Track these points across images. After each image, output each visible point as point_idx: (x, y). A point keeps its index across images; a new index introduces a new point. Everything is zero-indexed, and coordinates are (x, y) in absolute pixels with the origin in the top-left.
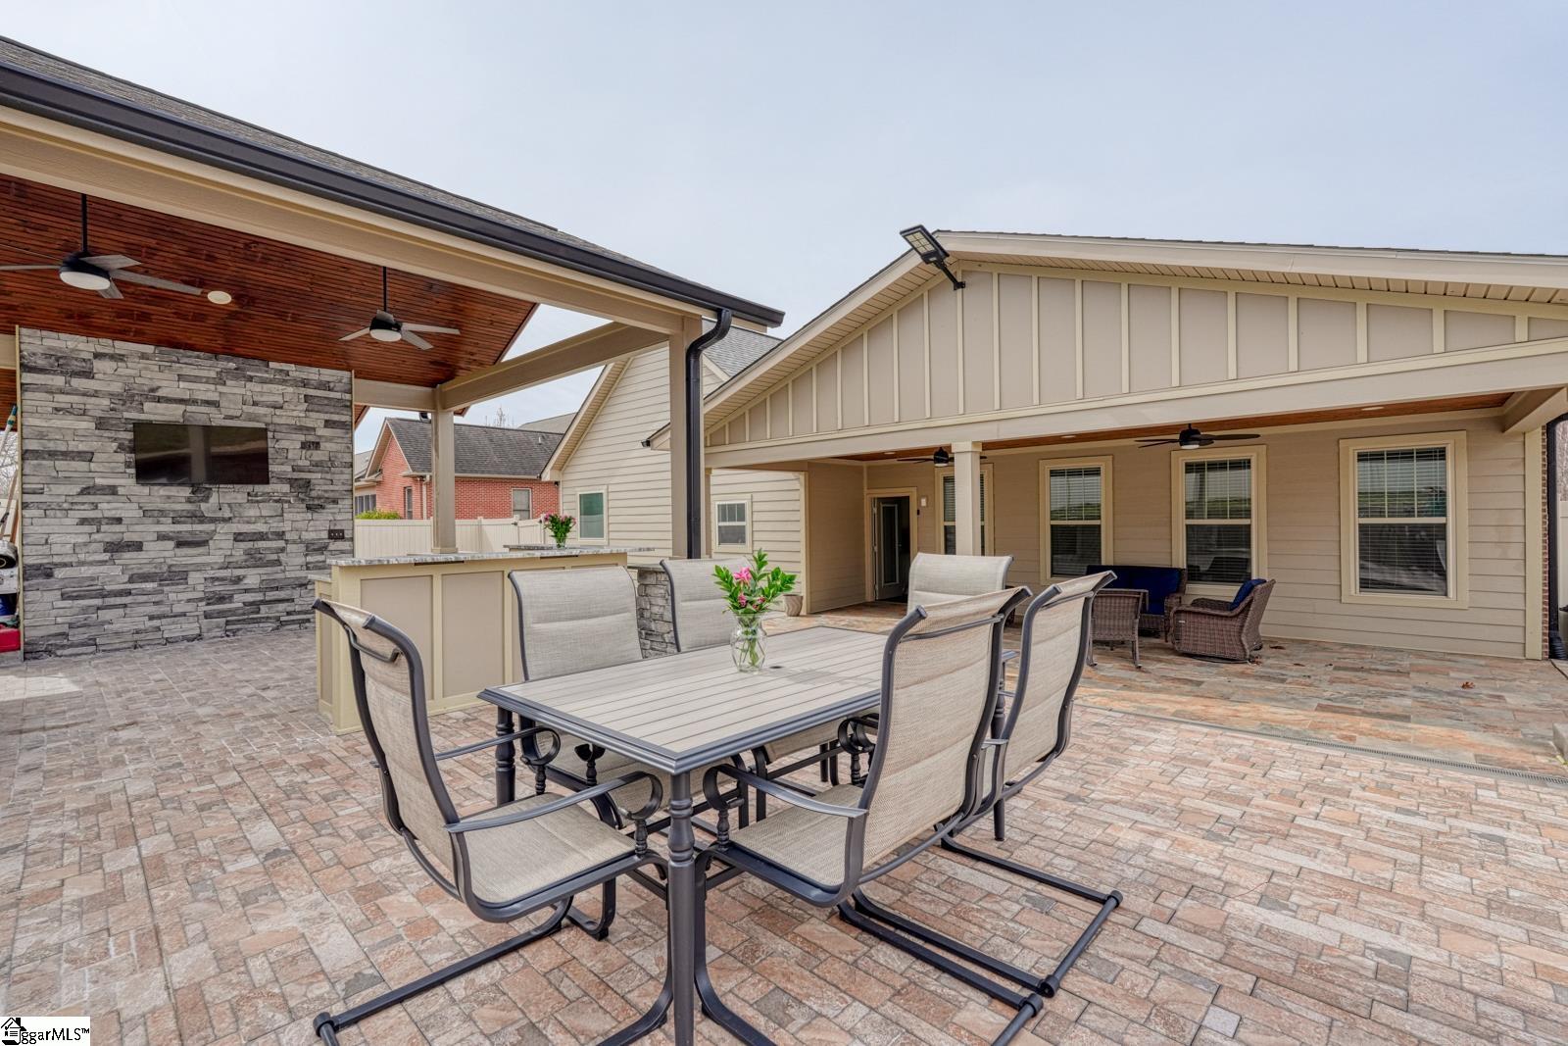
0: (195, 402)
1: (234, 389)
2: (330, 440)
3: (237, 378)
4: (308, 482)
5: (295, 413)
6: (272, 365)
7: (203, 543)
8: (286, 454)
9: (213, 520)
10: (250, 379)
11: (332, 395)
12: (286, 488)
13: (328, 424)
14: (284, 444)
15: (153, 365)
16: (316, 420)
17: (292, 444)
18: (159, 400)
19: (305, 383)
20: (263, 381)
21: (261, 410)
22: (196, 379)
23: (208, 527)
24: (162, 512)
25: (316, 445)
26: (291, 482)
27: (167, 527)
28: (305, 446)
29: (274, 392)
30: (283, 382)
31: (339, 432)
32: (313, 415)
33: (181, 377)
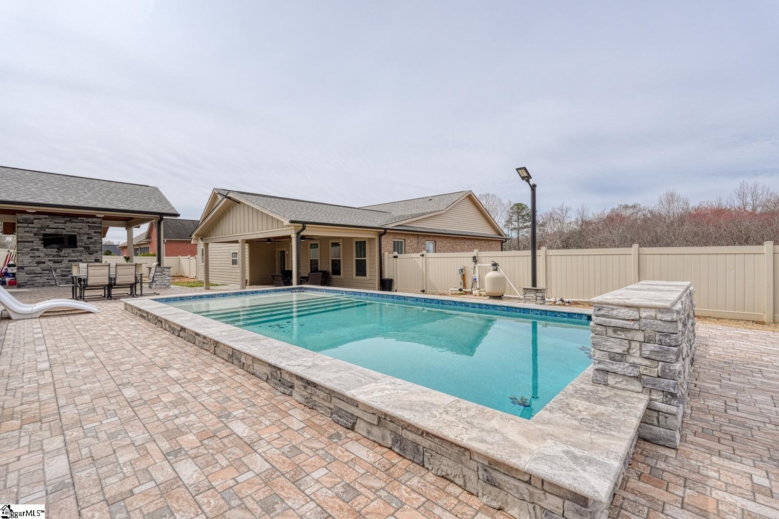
0: (58, 228)
1: (68, 224)
2: (95, 236)
3: (69, 222)
4: (89, 247)
5: (86, 230)
6: (79, 218)
7: (61, 262)
8: (82, 240)
9: (63, 257)
10: (73, 222)
11: (96, 225)
12: (83, 249)
13: (95, 232)
14: (82, 238)
15: (48, 220)
16: (91, 232)
17: (85, 238)
18: (49, 228)
19: (88, 222)
20: (77, 222)
21: (76, 230)
22: (59, 223)
23: (62, 258)
24: (50, 255)
25: (91, 238)
26: (84, 247)
27: (51, 258)
28: (88, 238)
29: (80, 225)
30: (82, 222)
31: (98, 234)
32: (91, 230)
33: (55, 223)
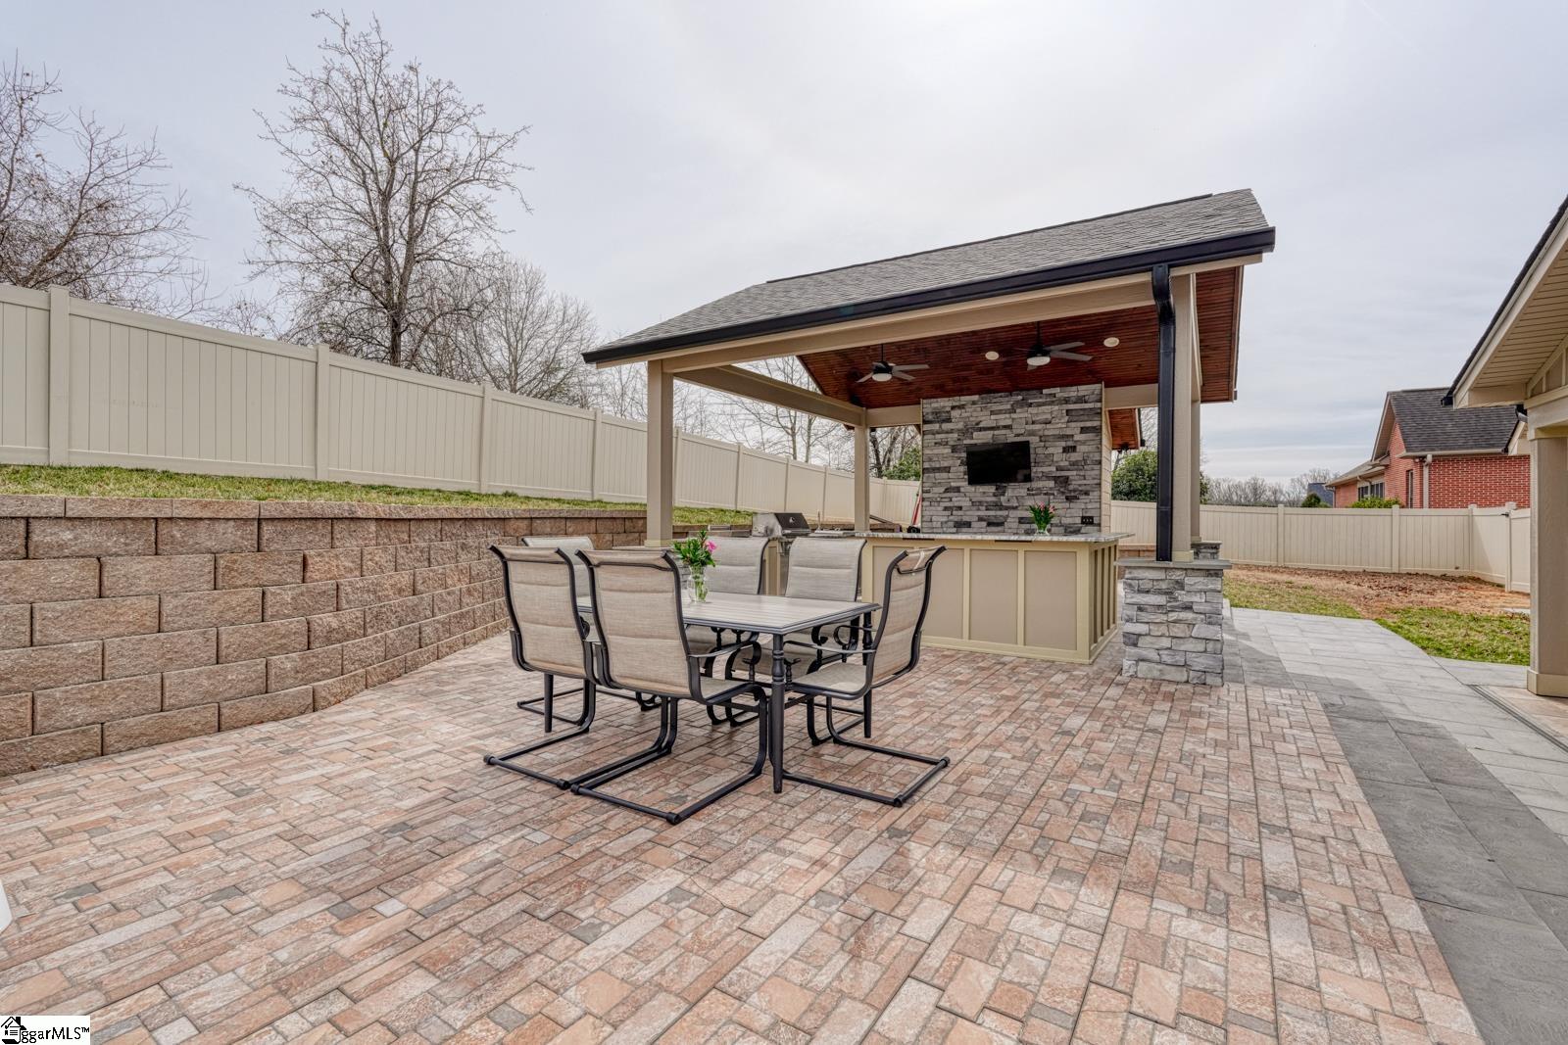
0: (997, 428)
1: (1022, 414)
2: (1084, 443)
3: (1022, 407)
4: (1067, 478)
5: (1060, 425)
6: (1045, 391)
7: (1001, 524)
8: (1049, 458)
9: (1007, 508)
10: (1030, 405)
11: (1087, 406)
12: (1052, 484)
13: (1083, 430)
14: (1051, 450)
15: (977, 407)
16: (1074, 429)
17: (1056, 450)
18: (980, 430)
19: (1067, 401)
20: (1039, 405)
21: (1037, 427)
22: (1000, 412)
23: (1005, 513)
24: (981, 503)
25: (1073, 449)
26: (1055, 479)
27: (983, 513)
28: (1066, 450)
29: (1044, 412)
30: (1052, 403)
31: (1090, 436)
32: (1073, 425)
33: (992, 413)
